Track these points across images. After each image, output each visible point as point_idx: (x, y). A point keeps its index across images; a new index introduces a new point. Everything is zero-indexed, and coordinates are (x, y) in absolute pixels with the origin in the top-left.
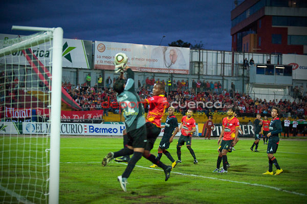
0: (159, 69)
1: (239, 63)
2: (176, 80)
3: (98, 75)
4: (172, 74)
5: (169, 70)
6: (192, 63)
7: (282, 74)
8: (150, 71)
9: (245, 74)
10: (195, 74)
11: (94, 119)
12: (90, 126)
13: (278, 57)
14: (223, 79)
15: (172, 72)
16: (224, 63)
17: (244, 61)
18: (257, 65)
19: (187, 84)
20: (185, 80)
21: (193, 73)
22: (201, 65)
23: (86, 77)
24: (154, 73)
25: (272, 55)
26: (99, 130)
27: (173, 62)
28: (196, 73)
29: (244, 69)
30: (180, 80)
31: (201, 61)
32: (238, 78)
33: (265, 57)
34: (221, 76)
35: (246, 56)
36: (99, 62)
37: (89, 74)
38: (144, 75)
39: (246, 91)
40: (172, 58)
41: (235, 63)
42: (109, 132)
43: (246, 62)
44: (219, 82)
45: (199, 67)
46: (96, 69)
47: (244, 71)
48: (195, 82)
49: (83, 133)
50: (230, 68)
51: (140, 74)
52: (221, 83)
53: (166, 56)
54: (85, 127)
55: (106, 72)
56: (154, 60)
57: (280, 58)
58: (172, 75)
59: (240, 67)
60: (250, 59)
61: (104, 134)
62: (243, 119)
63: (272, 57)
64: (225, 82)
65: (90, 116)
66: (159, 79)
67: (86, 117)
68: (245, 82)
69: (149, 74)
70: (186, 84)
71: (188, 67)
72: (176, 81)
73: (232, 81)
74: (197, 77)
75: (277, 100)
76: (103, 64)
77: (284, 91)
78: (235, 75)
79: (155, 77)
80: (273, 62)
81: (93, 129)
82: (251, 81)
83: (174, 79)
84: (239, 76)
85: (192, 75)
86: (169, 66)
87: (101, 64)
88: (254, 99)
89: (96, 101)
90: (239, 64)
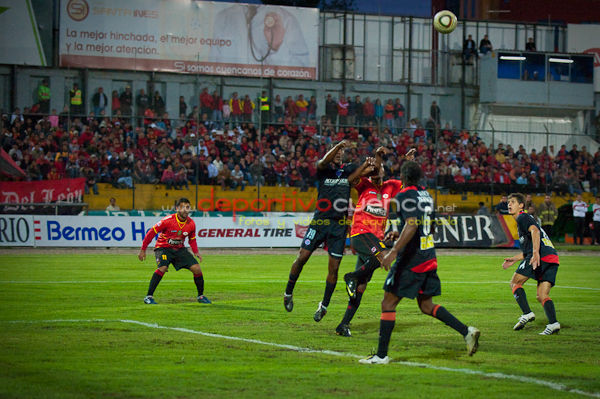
0: (236, 66)
1: (452, 47)
2: (282, 94)
3: (70, 84)
4: (270, 78)
5: (263, 67)
6: (324, 49)
7: (567, 78)
8: (210, 70)
9: (468, 79)
10: (332, 80)
11: (59, 202)
12: (49, 223)
13: (557, 31)
14: (409, 93)
15: (270, 73)
16: (410, 50)
17: (465, 42)
18: (501, 55)
19: (312, 106)
20: (308, 95)
21: (328, 77)
22: (349, 55)
23: (38, 89)
24: (222, 76)
25: (539, 27)
26: (73, 234)
27: (273, 47)
28: (337, 75)
29: (464, 65)
30: (294, 95)
31: (349, 42)
32: (450, 91)
33: (522, 33)
34: (401, 83)
35: (471, 31)
36: (72, 47)
37: (46, 82)
38: (195, 83)
39: (471, 124)
40: (269, 34)
41: (440, 48)
42: (103, 237)
43: (470, 46)
44: (398, 99)
45: (344, 59)
46: (64, 68)
47: (464, 70)
48: (333, 102)
49: (31, 242)
50: (427, 64)
51: (185, 79)
52: (403, 101)
53: (253, 32)
54: (37, 226)
55: (90, 74)
56: (222, 43)
57: (560, 35)
58: (271, 83)
59: (454, 60)
60: (481, 37)
61: (87, 243)
62: (464, 198)
63: (539, 33)
64: (414, 99)
65: (49, 194)
66: (234, 95)
67: (39, 198)
68: (467, 100)
69: (209, 80)
70: (308, 107)
71: (312, 61)
72: (282, 99)
73: (434, 98)
74: (340, 87)
75: (552, 147)
76: (84, 53)
77: (573, 124)
78: (439, 83)
79: (225, 88)
80: (541, 47)
81: (57, 230)
82: (483, 97)
83: (276, 92)
84: (451, 85)
85: (325, 81)
86: (263, 59)
87: (77, 53)
88: (492, 145)
89: (65, 154)
90: (451, 53)
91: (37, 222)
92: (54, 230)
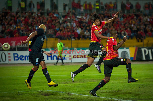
12: (14, 54)
20: (114, 1)
26: (24, 58)
30: (108, 2)
49: (7, 62)
54: (9, 55)
65: (14, 43)
66: (86, 2)
72: (104, 4)
81: (17, 57)
83: (101, 1)
89: (19, 27)
91: (9, 54)
92: (16, 57)
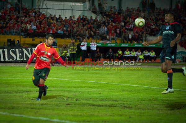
62: (33, 40)
77: (83, 5)
